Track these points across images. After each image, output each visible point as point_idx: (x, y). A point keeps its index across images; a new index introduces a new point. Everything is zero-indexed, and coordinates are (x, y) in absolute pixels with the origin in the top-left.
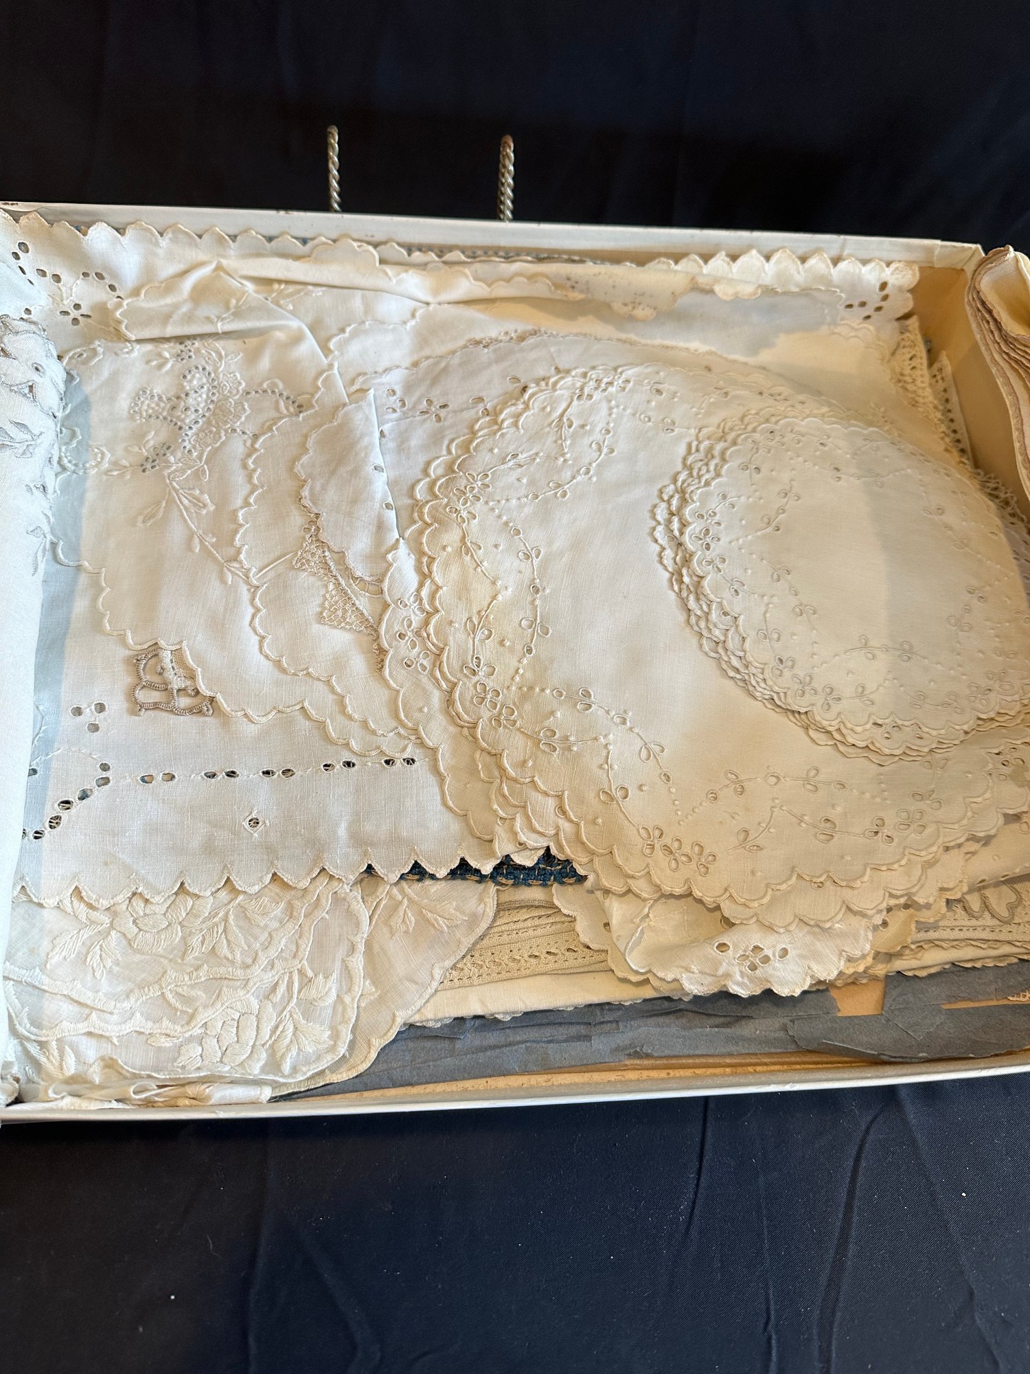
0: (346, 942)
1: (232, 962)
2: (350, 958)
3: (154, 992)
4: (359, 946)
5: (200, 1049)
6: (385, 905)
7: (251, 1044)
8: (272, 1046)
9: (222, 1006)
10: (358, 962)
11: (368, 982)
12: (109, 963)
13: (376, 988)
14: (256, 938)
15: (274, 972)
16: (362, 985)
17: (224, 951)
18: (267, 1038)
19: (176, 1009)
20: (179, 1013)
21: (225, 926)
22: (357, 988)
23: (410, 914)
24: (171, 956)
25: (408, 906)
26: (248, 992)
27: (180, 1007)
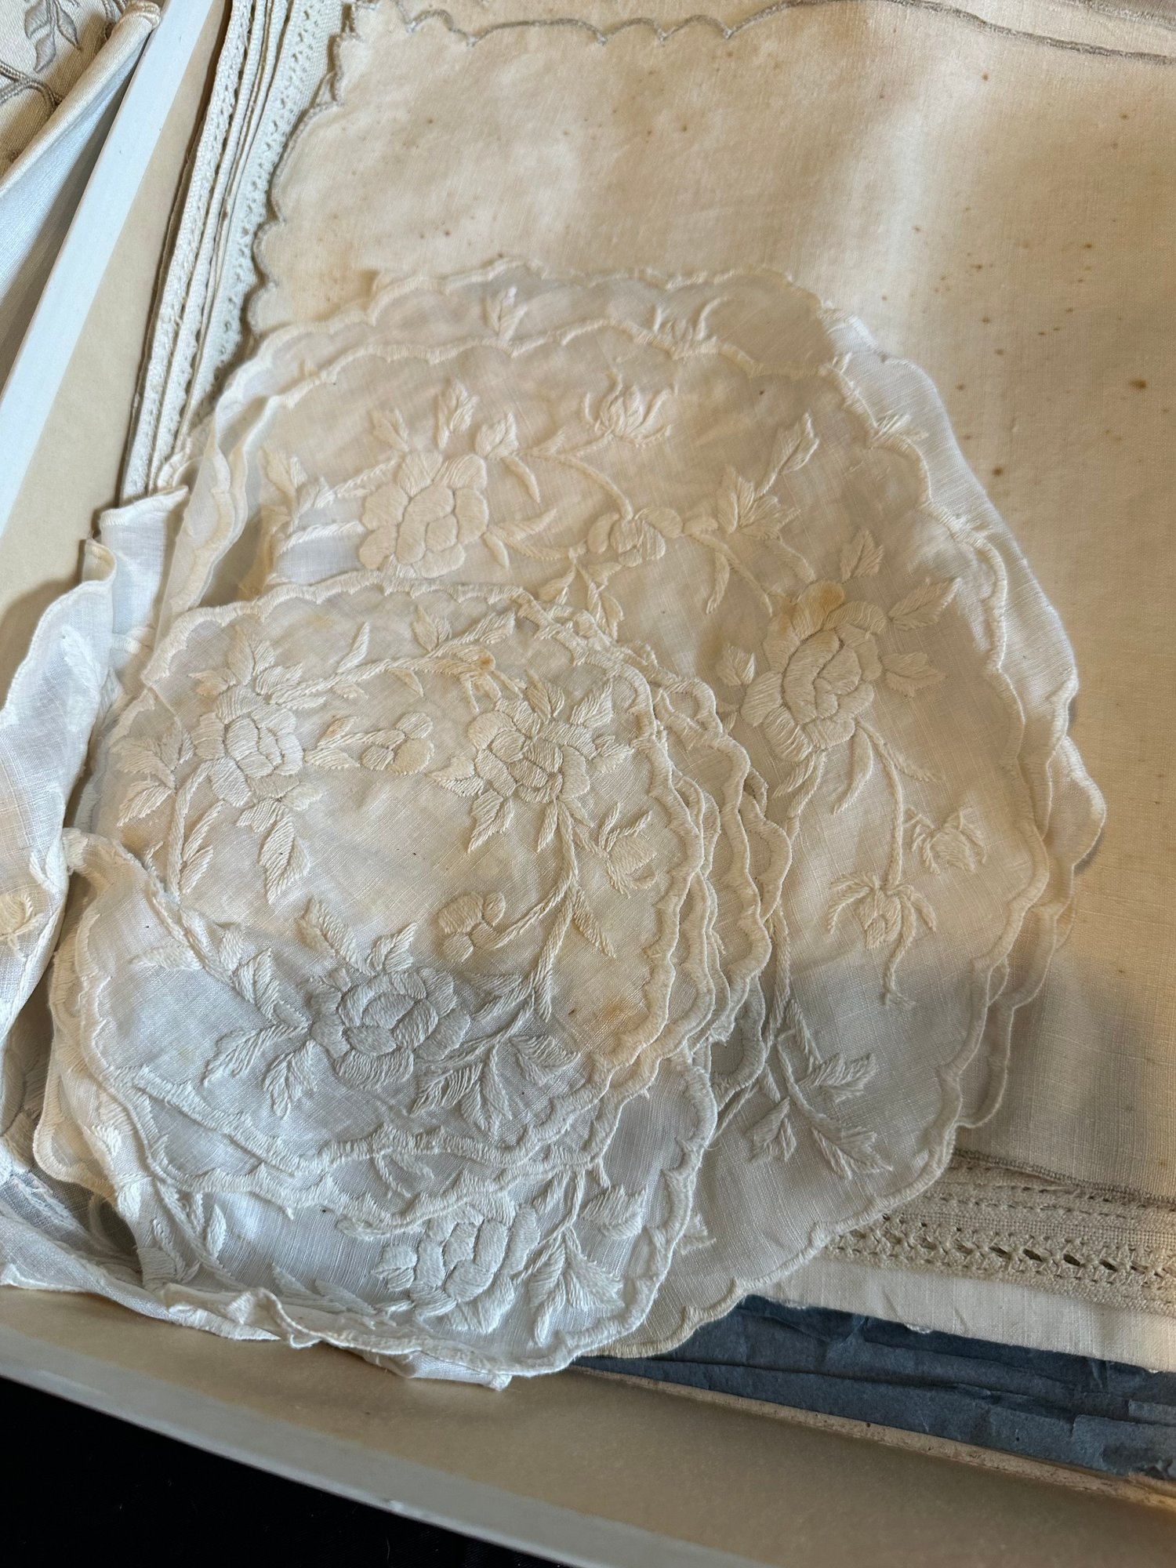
0: (672, 1146)
1: (485, 1135)
2: (675, 1174)
3: (360, 1154)
4: (693, 1157)
5: (415, 1258)
6: (748, 1101)
7: (494, 1269)
8: (527, 1283)
9: (457, 1200)
10: (688, 1183)
11: (699, 1217)
12: (298, 1092)
13: (711, 1231)
14: (527, 1105)
15: (547, 1166)
16: (688, 1220)
17: (478, 1114)
18: (521, 1267)
19: (387, 1187)
20: (390, 1195)
21: (483, 1072)
22: (677, 1225)
23: (789, 1130)
24: (393, 1102)
25: (788, 1116)
26: (501, 1189)
27: (393, 1185)
